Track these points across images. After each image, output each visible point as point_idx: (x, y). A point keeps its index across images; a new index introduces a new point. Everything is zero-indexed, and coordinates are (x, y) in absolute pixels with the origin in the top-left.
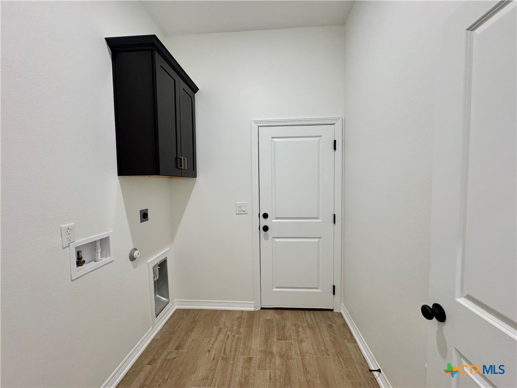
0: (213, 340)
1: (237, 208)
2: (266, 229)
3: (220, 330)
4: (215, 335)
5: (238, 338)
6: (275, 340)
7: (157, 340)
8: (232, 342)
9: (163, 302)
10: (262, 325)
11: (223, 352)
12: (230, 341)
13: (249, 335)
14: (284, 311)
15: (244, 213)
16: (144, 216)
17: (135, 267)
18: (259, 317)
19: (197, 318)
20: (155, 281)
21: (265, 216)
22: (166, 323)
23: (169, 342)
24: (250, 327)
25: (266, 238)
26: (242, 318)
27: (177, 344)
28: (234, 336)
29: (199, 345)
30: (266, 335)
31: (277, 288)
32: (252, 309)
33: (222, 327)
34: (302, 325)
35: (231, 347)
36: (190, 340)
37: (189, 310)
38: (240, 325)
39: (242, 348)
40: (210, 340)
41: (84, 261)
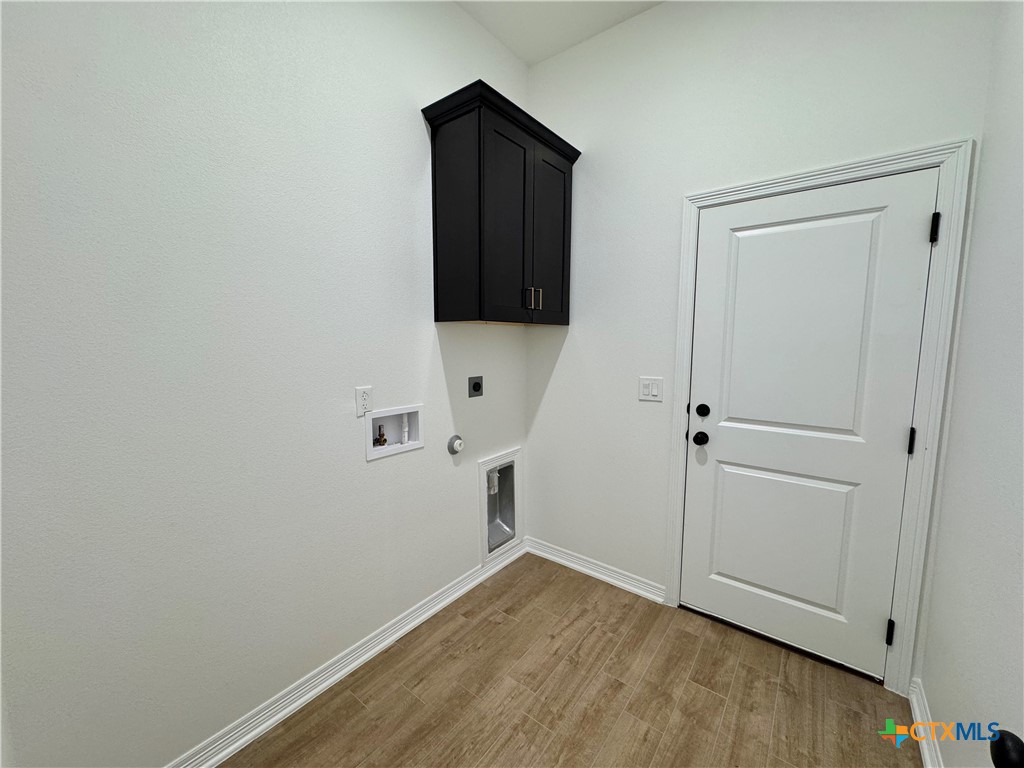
0: (566, 623)
1: (642, 386)
2: (701, 439)
3: (585, 611)
4: (572, 617)
5: (611, 640)
6: (687, 676)
7: (485, 587)
8: (597, 642)
9: (504, 532)
10: (668, 636)
11: (575, 649)
12: (593, 638)
13: (634, 644)
14: (734, 631)
15: (656, 399)
16: (476, 387)
17: (456, 464)
18: (670, 620)
19: (554, 577)
20: (489, 496)
21: (703, 411)
22: (506, 568)
23: (499, 597)
24: (642, 631)
25: (702, 461)
26: (633, 607)
27: (510, 604)
28: (605, 633)
29: (541, 622)
30: (669, 660)
31: (719, 574)
32: (660, 600)
33: (589, 607)
34: (768, 677)
35: (592, 648)
36: (529, 607)
37: (544, 561)
38: (624, 620)
39: (611, 659)
40: (561, 621)
41: (385, 440)
